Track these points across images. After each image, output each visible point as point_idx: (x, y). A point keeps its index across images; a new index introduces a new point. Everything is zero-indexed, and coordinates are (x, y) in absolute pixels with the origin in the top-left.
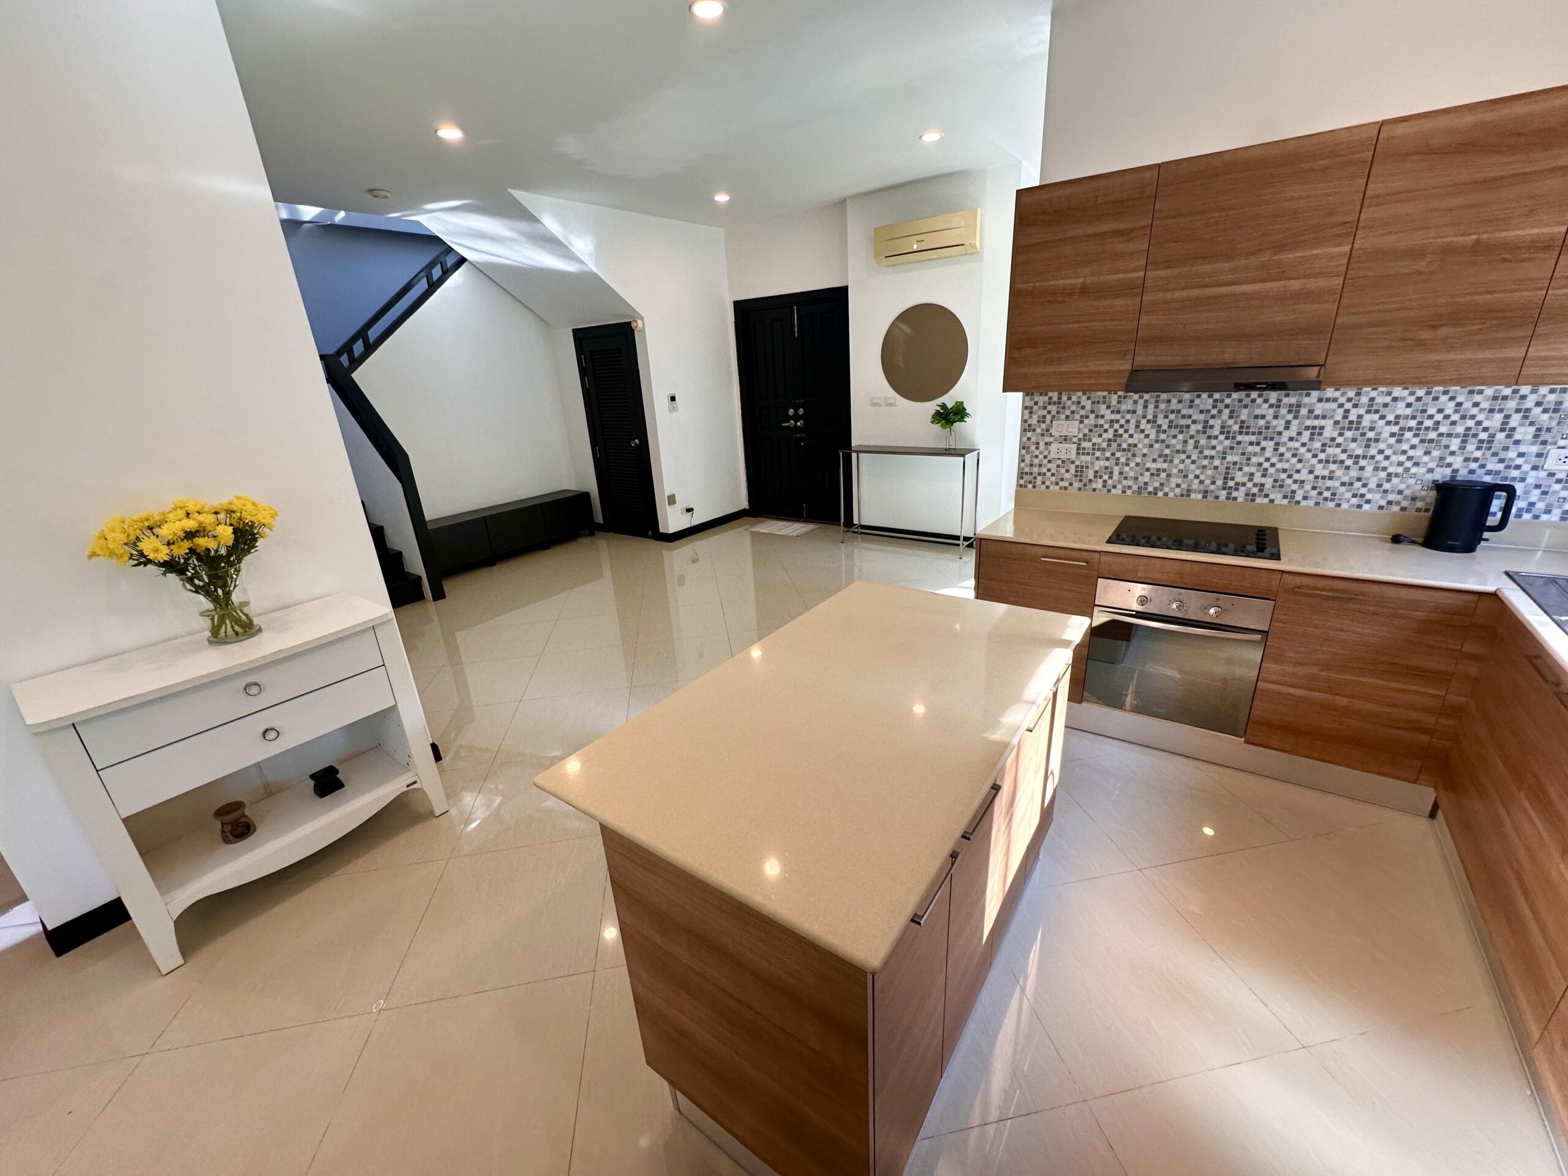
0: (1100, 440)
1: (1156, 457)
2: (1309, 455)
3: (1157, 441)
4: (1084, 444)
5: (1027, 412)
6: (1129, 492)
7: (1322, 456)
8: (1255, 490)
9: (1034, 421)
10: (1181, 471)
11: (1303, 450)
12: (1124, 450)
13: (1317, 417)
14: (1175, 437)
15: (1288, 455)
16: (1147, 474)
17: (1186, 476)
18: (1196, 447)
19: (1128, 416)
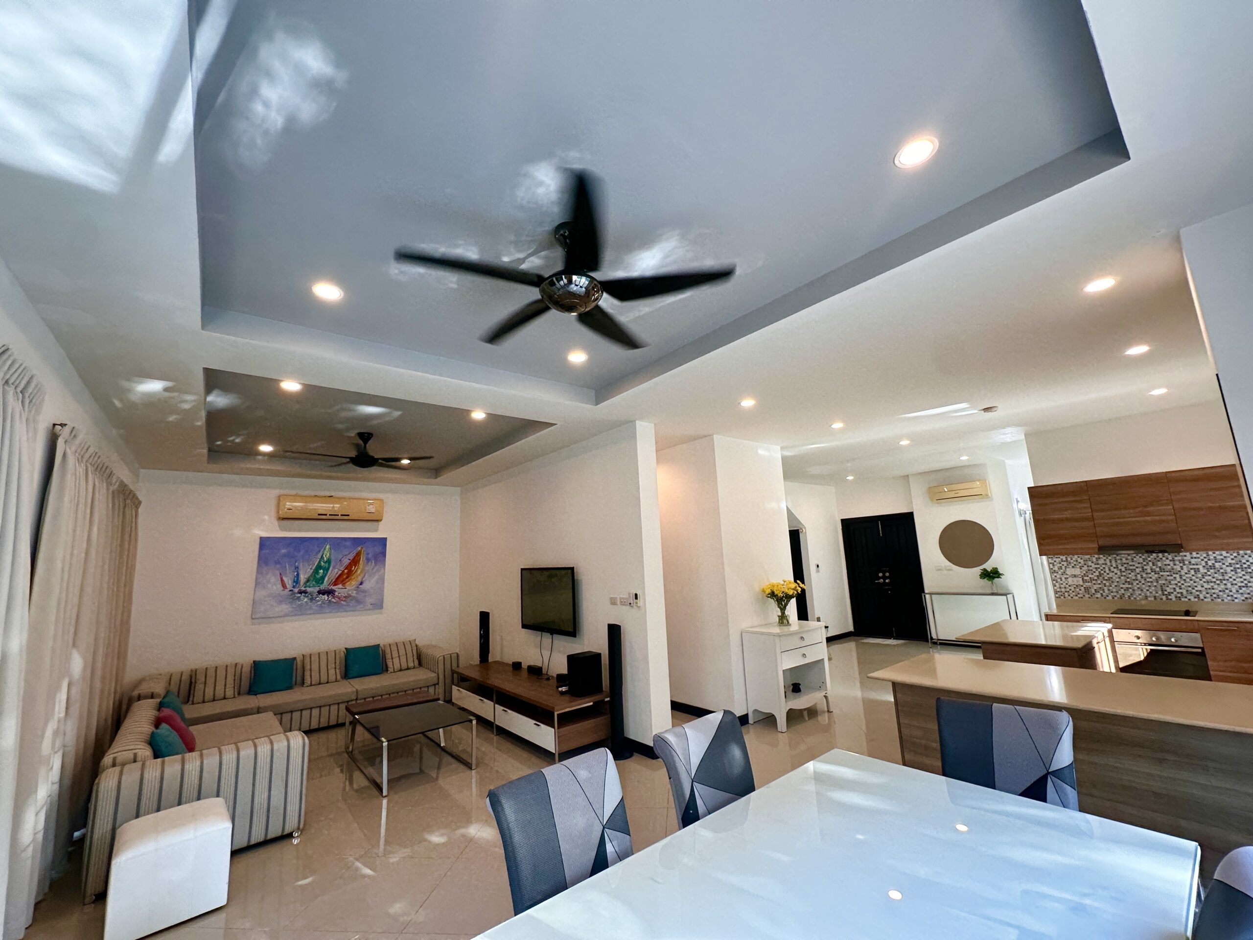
0: (1093, 576)
1: (1124, 582)
2: (1198, 580)
3: (1122, 576)
4: (1085, 578)
5: (1051, 565)
6: (1116, 598)
7: (1204, 580)
8: (1179, 595)
9: (1056, 568)
10: (1138, 588)
11: (1194, 578)
12: (1106, 580)
13: (1194, 564)
14: (1130, 574)
15: (1188, 580)
16: (1122, 590)
17: (1142, 590)
18: (1142, 578)
19: (1104, 566)
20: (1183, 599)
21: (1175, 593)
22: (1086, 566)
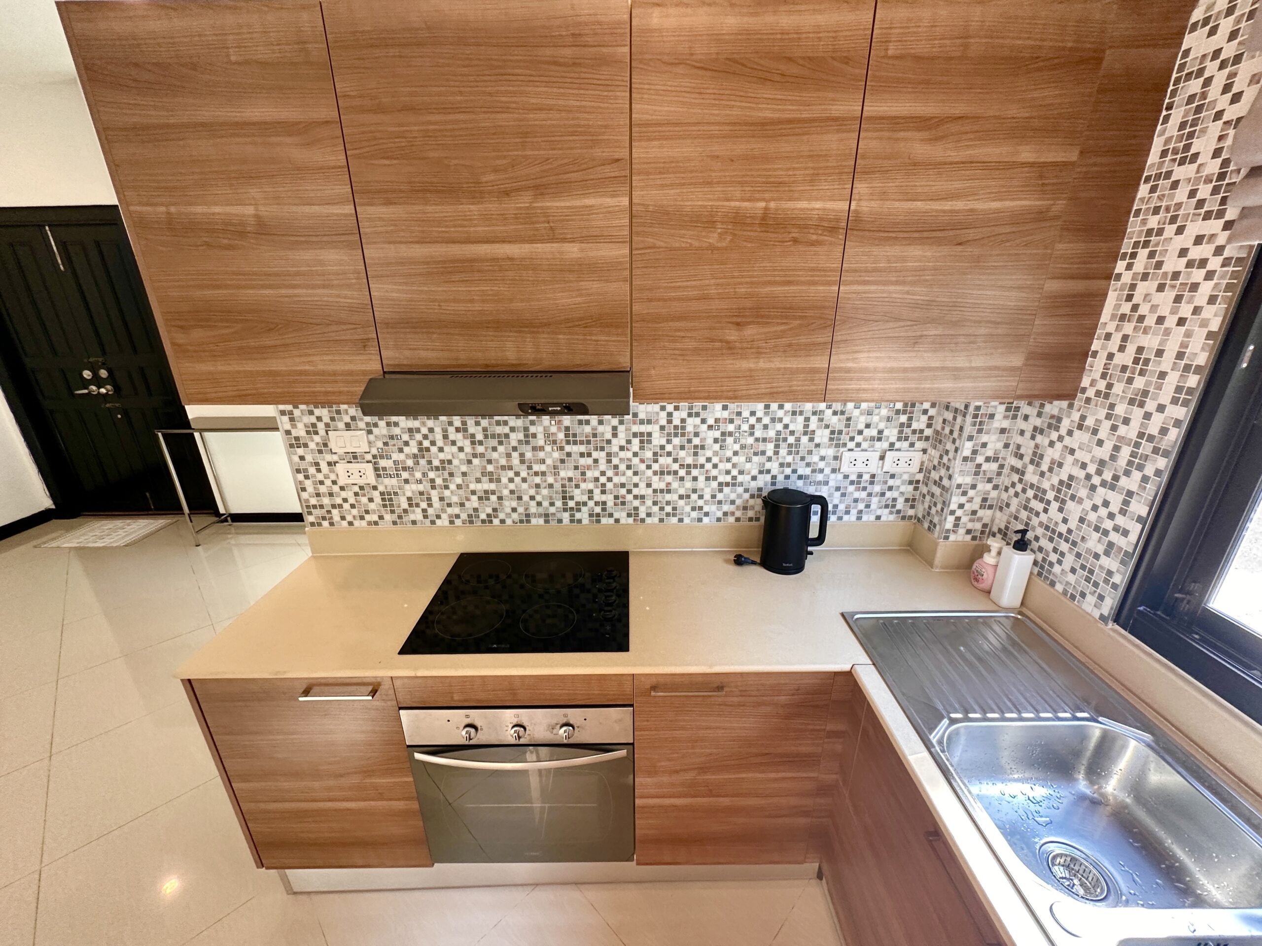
0: (401, 457)
6: (458, 522)
9: (300, 432)
20: (604, 521)
21: (591, 504)
22: (382, 423)
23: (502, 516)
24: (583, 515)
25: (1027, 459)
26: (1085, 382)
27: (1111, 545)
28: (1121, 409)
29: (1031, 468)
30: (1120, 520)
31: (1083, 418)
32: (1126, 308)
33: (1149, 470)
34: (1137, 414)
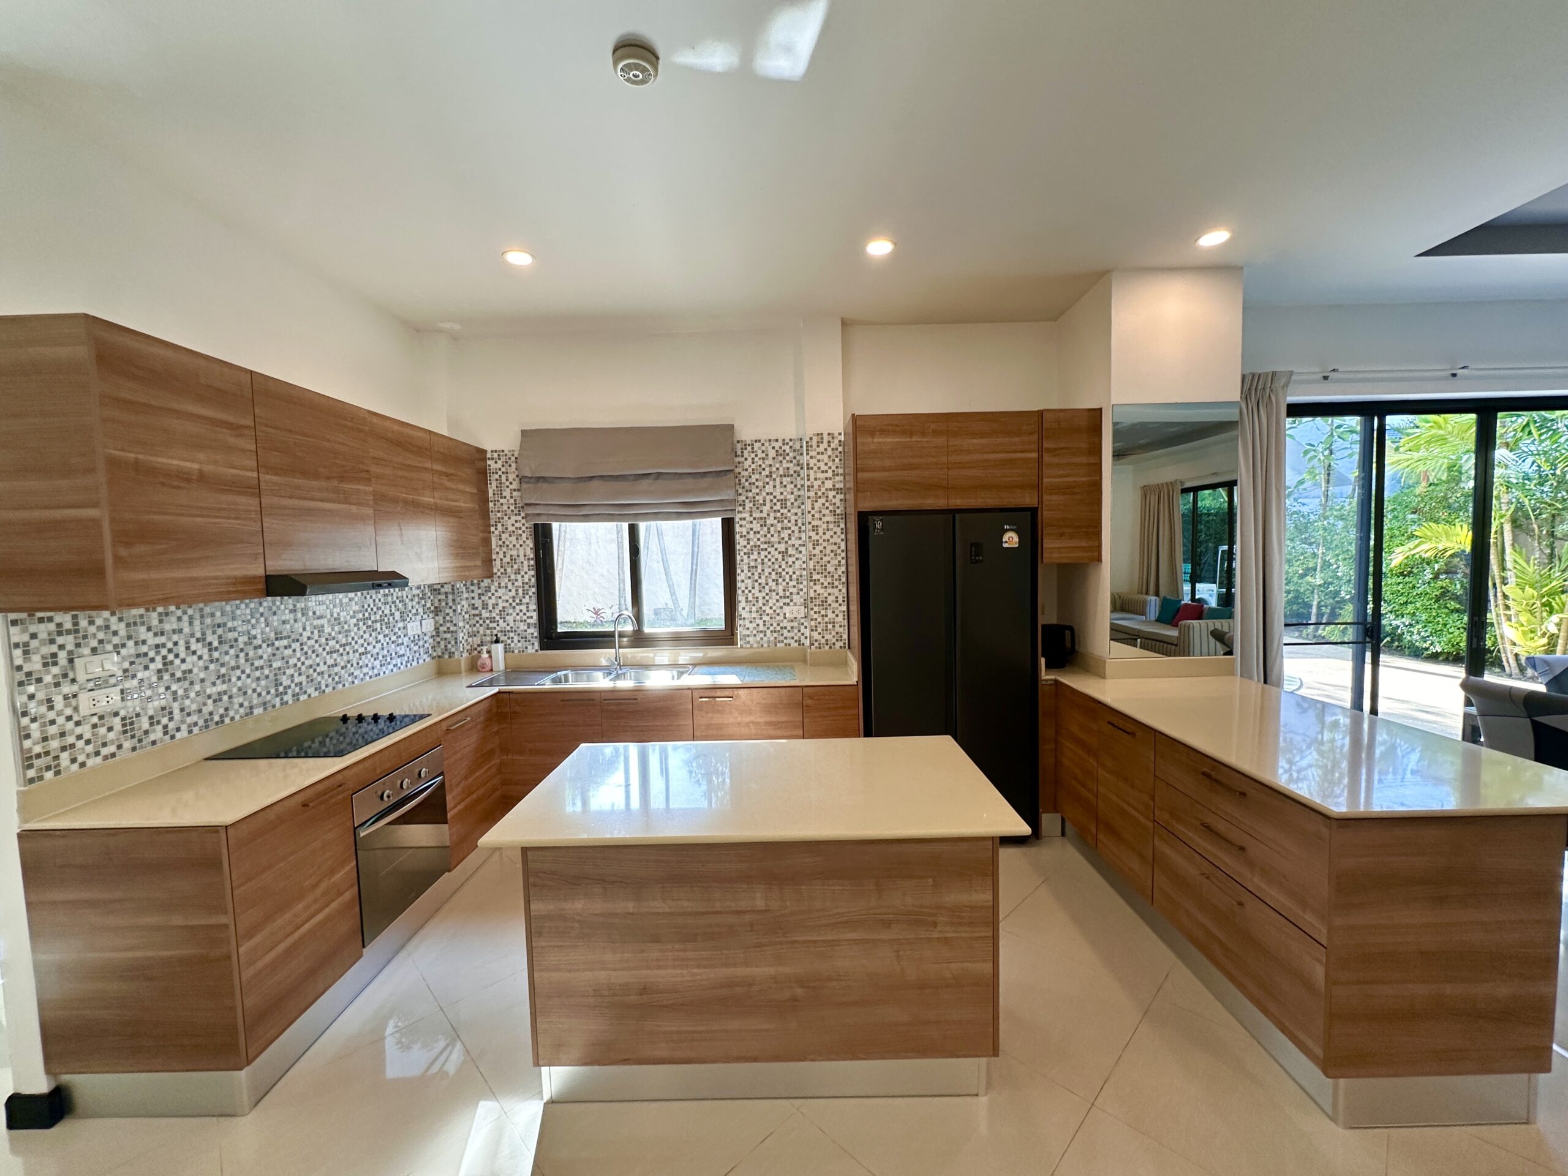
1: (214, 679)
2: (321, 650)
4: (128, 684)
7: (327, 649)
8: (297, 690)
9: (35, 664)
10: (240, 689)
11: (317, 646)
12: (179, 680)
13: (318, 618)
14: (227, 653)
15: (310, 652)
16: (210, 702)
18: (247, 660)
19: (175, 638)
20: (301, 698)
22: (131, 643)
23: (231, 713)
24: (288, 698)
25: (480, 608)
26: (495, 571)
27: (528, 624)
28: (513, 577)
29: (484, 611)
30: (528, 614)
31: (499, 584)
32: (501, 543)
33: (531, 594)
34: (519, 577)
